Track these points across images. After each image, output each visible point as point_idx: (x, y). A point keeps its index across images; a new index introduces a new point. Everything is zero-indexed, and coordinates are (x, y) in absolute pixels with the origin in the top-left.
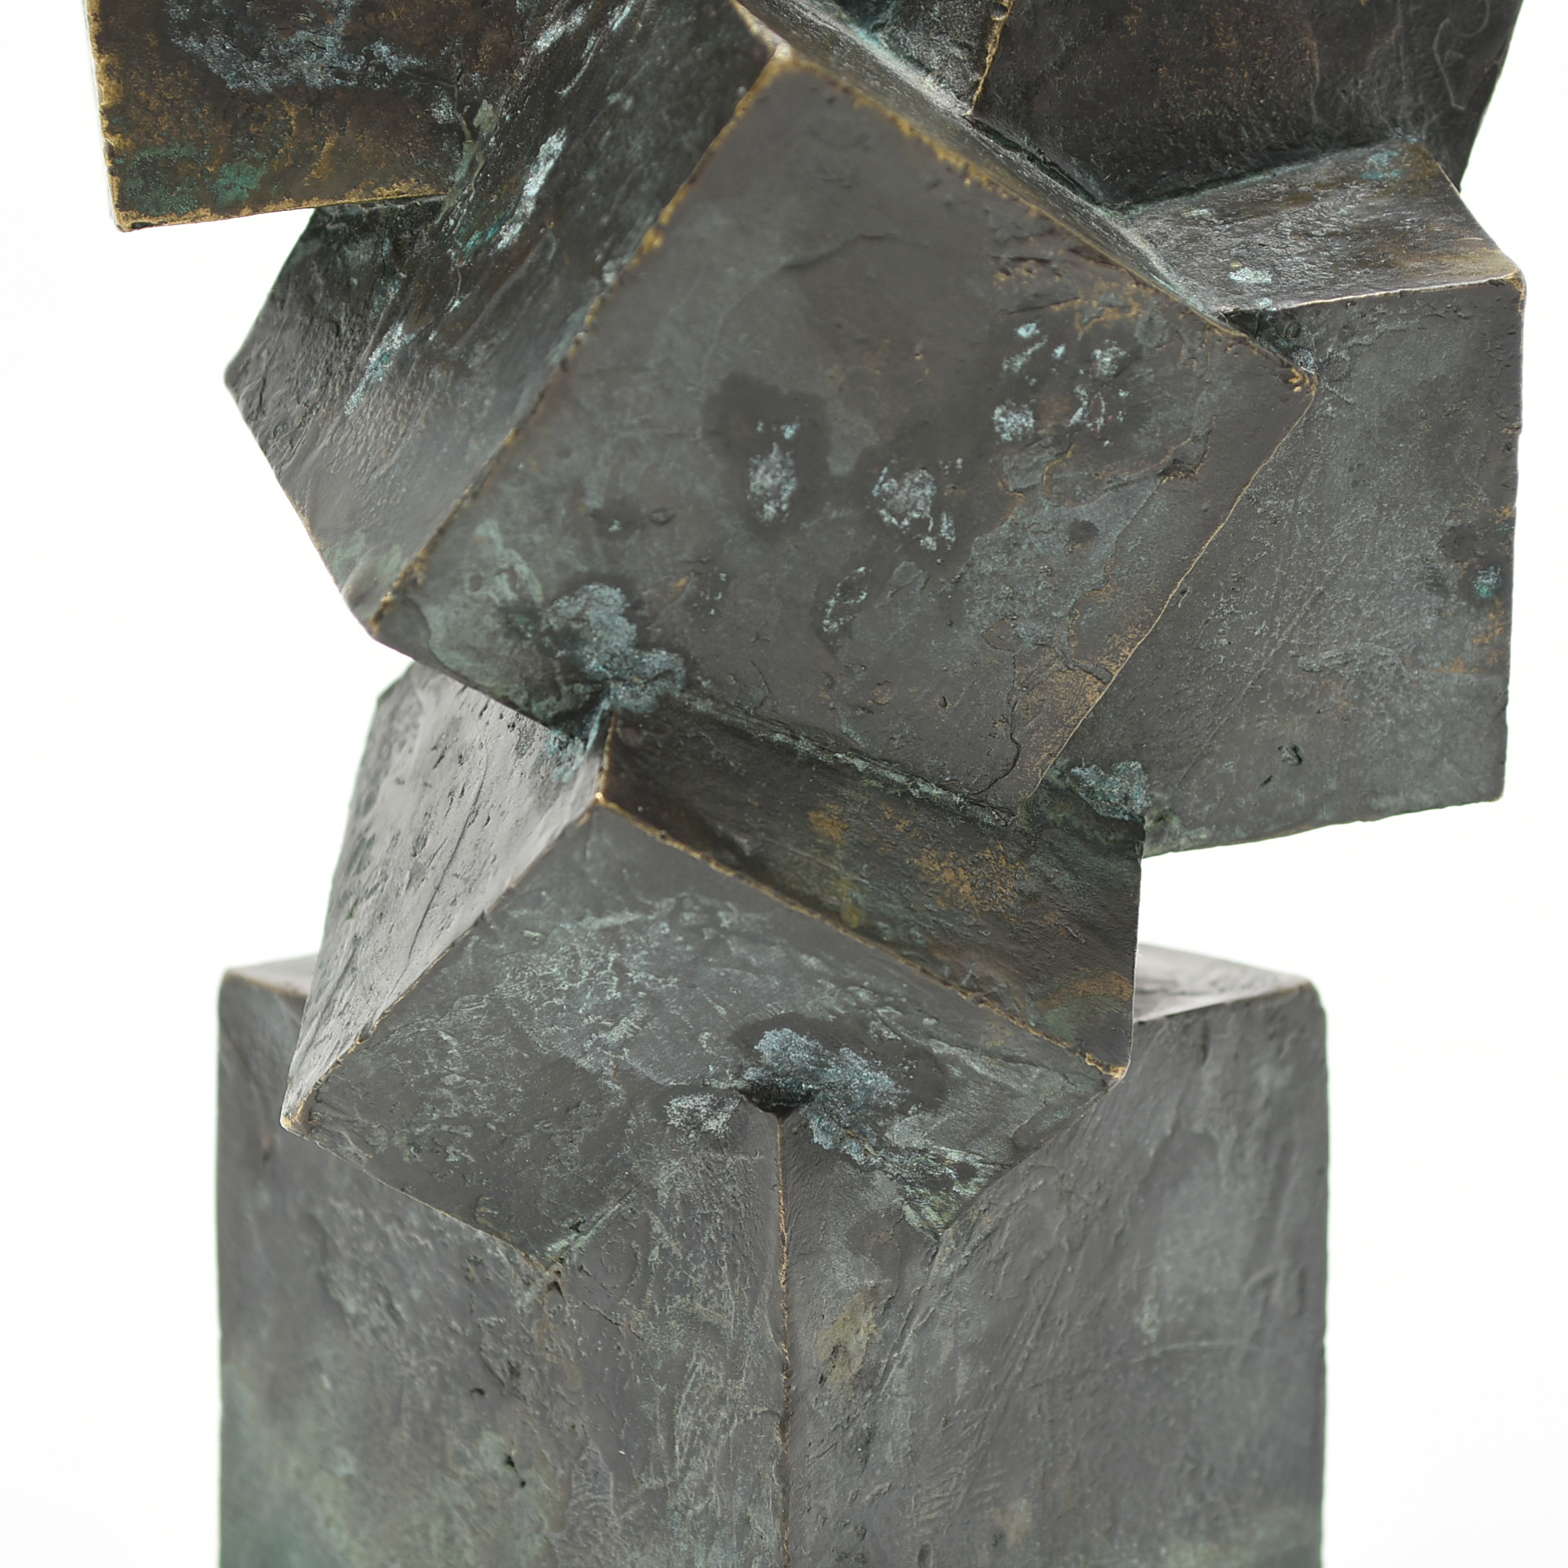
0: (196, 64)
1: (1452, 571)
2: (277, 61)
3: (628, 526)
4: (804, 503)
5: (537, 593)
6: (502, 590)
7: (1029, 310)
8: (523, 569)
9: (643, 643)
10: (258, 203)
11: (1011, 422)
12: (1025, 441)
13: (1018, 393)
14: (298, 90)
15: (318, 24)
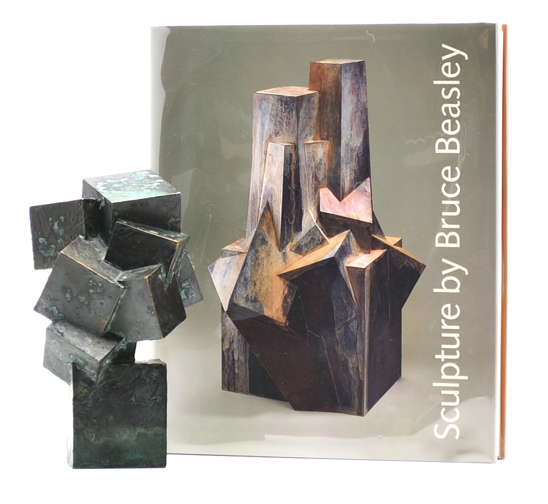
0: (41, 253)
1: (149, 311)
2: (48, 253)
3: (55, 300)
4: (72, 298)
5: (48, 307)
6: (45, 307)
7: (91, 279)
8: (46, 304)
9: (59, 313)
10: (47, 268)
11: (91, 291)
12: (93, 293)
13: (91, 288)
14: (50, 256)
15: (52, 250)
